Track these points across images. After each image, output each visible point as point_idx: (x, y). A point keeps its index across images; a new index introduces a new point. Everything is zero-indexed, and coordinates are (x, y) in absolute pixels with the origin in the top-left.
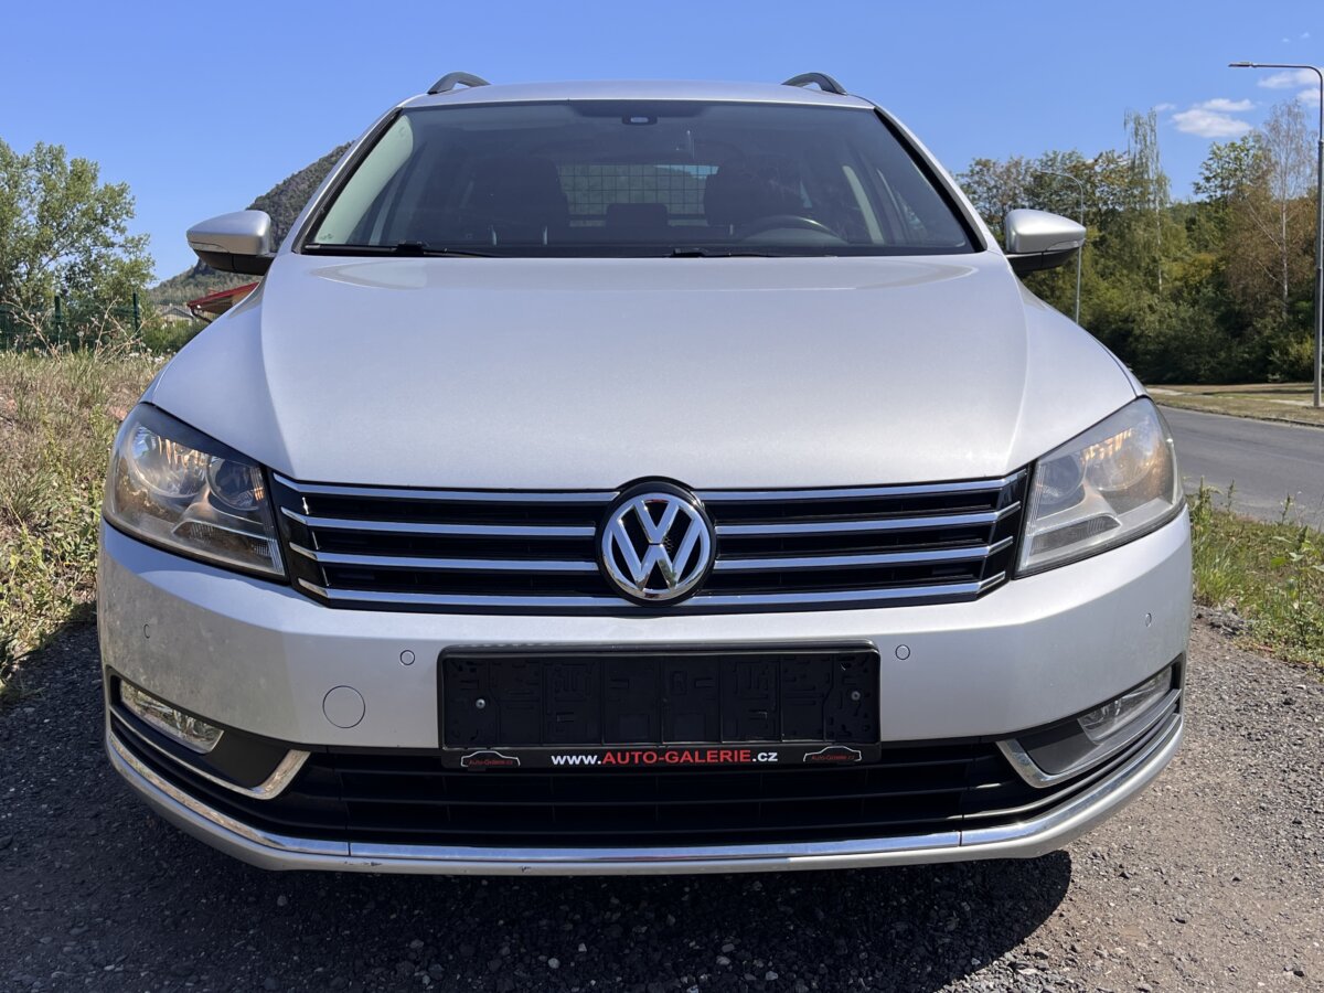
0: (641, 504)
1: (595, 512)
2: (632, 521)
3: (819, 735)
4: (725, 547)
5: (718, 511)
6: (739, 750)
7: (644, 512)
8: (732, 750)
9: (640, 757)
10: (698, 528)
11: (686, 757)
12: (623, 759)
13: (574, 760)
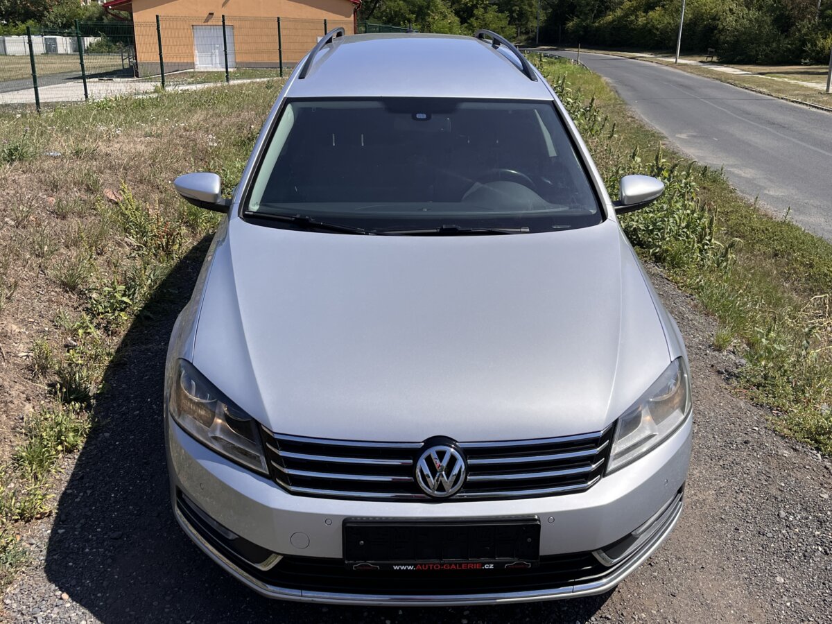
0: (432, 452)
1: (413, 453)
2: (429, 460)
3: (512, 556)
4: (471, 469)
5: (468, 453)
6: (476, 563)
7: (434, 456)
8: (474, 564)
9: (433, 567)
10: (460, 464)
11: (453, 566)
12: (425, 567)
13: (403, 568)
